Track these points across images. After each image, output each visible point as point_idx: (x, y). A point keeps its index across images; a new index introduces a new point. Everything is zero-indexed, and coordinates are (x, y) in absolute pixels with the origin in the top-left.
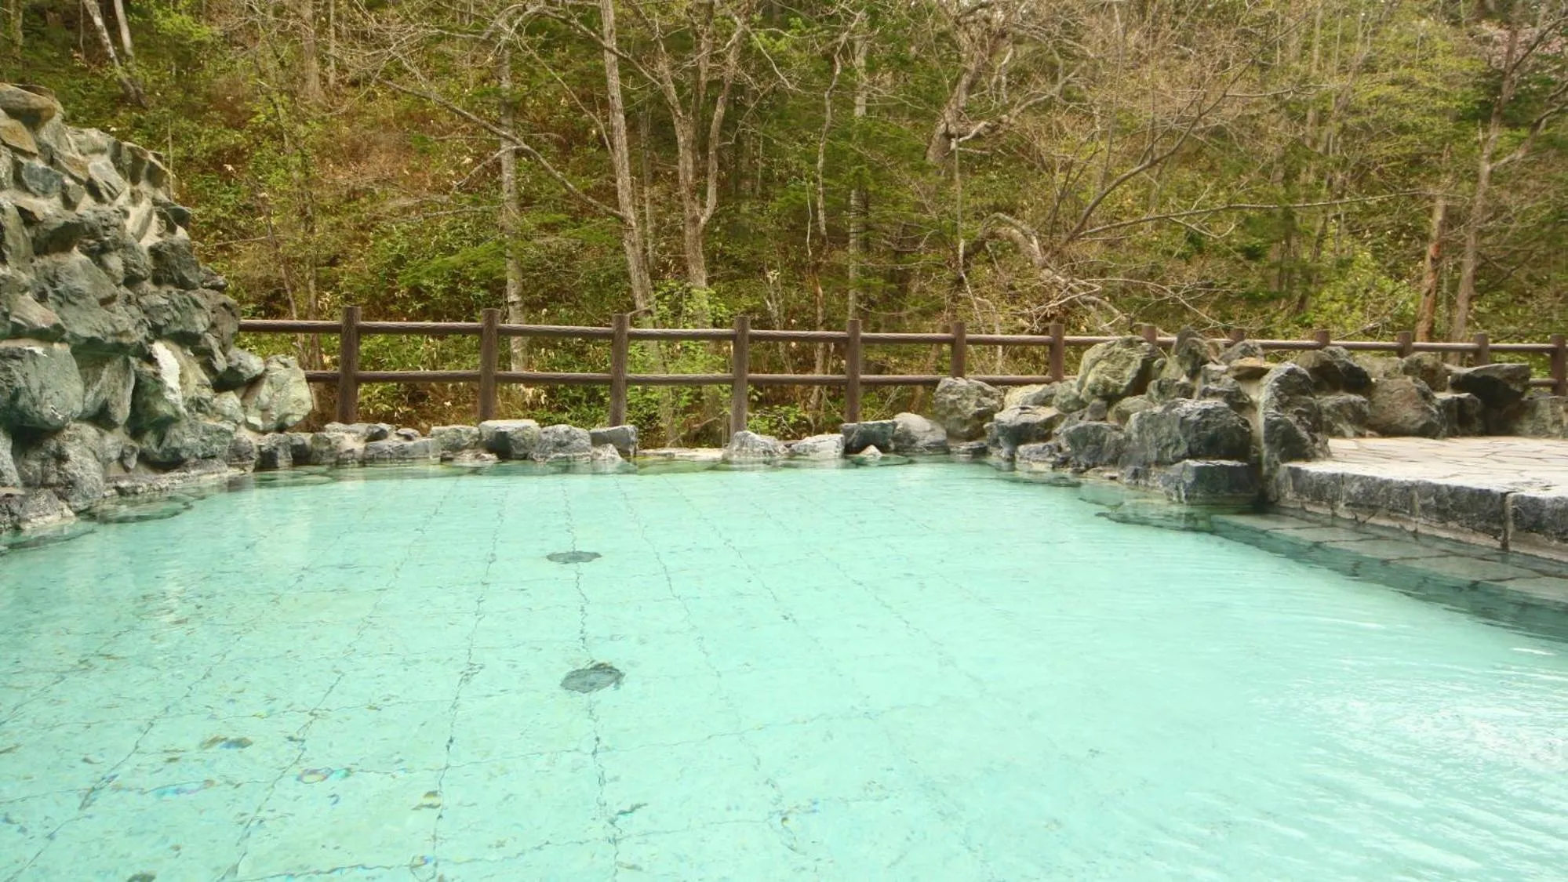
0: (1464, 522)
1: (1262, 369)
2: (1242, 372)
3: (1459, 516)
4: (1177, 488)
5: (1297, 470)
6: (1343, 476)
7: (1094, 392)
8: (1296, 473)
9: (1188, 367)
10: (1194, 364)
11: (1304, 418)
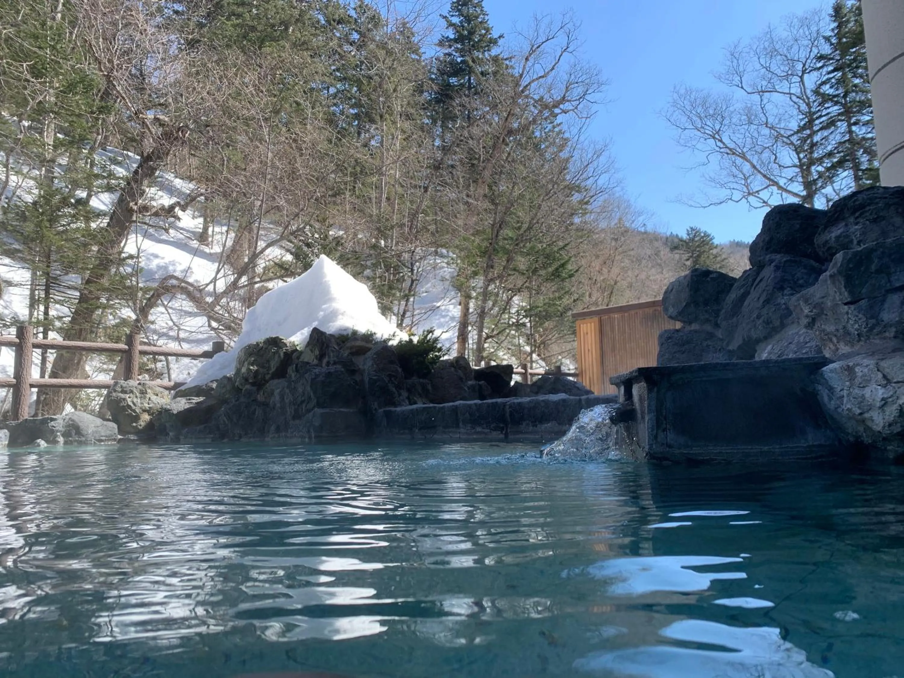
0: (485, 426)
1: (367, 348)
2: (354, 350)
3: (482, 422)
4: (309, 431)
5: (390, 411)
6: (417, 410)
7: (246, 380)
8: (388, 414)
9: (317, 352)
10: (321, 350)
11: (393, 379)
